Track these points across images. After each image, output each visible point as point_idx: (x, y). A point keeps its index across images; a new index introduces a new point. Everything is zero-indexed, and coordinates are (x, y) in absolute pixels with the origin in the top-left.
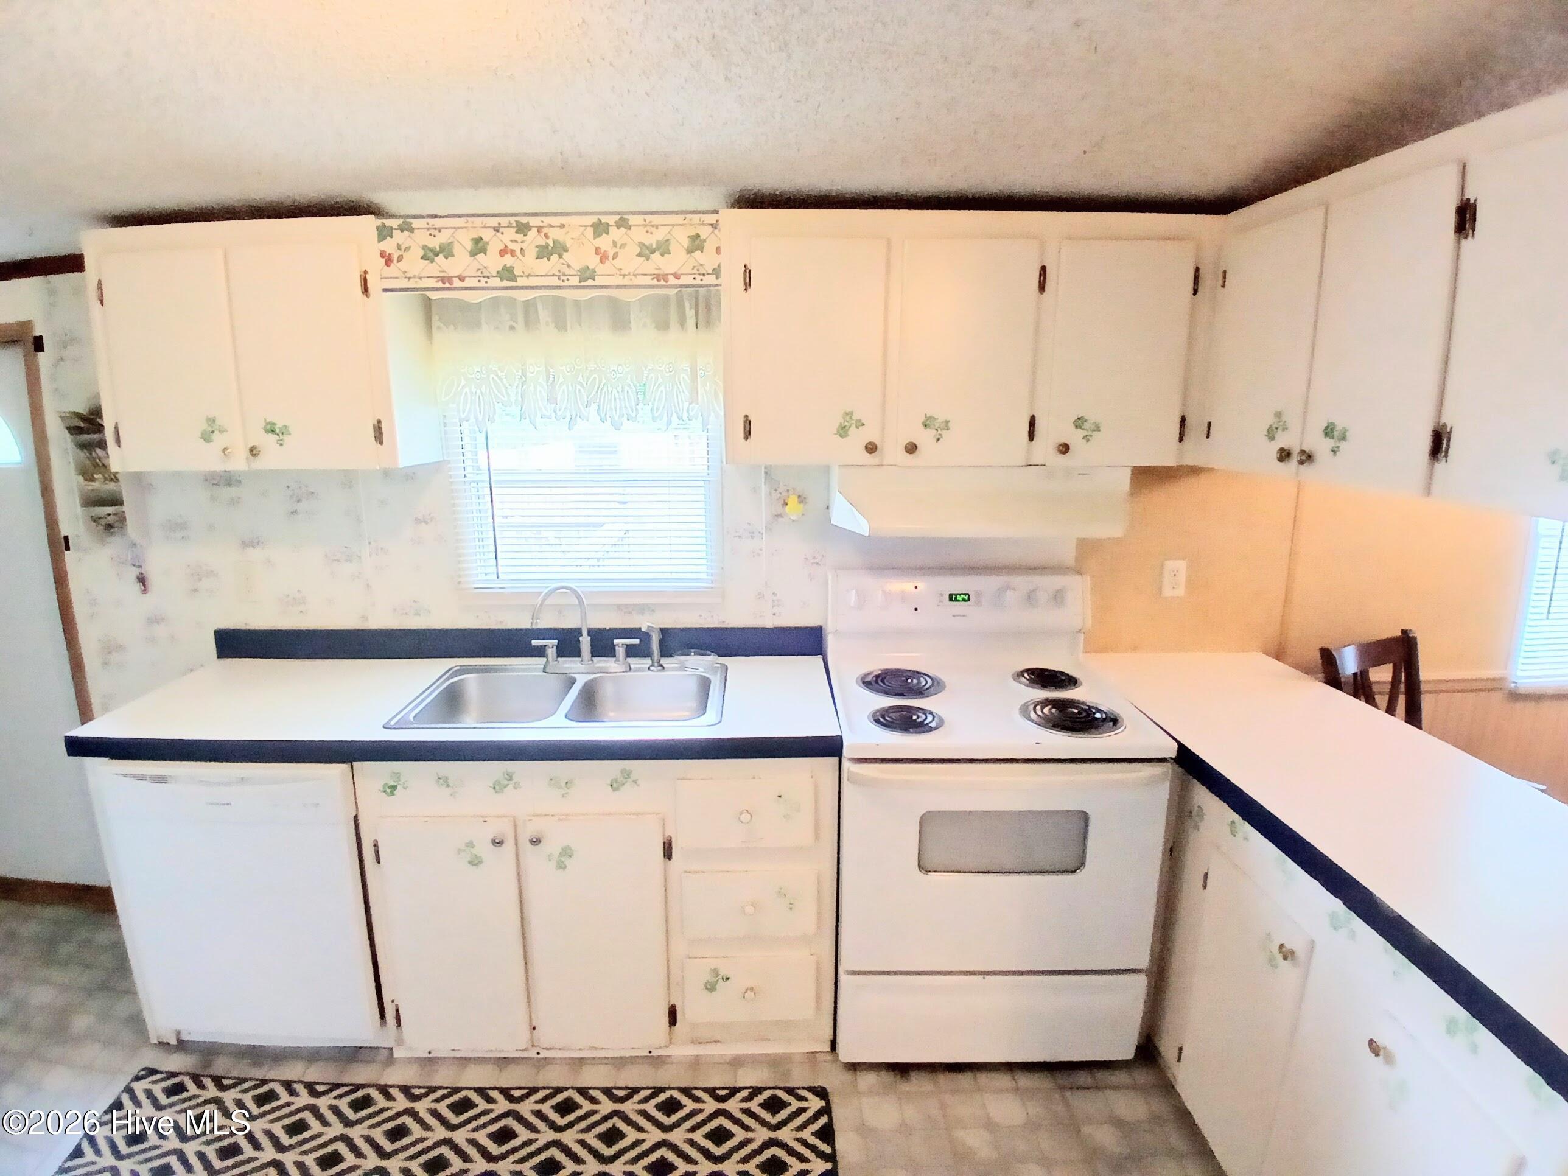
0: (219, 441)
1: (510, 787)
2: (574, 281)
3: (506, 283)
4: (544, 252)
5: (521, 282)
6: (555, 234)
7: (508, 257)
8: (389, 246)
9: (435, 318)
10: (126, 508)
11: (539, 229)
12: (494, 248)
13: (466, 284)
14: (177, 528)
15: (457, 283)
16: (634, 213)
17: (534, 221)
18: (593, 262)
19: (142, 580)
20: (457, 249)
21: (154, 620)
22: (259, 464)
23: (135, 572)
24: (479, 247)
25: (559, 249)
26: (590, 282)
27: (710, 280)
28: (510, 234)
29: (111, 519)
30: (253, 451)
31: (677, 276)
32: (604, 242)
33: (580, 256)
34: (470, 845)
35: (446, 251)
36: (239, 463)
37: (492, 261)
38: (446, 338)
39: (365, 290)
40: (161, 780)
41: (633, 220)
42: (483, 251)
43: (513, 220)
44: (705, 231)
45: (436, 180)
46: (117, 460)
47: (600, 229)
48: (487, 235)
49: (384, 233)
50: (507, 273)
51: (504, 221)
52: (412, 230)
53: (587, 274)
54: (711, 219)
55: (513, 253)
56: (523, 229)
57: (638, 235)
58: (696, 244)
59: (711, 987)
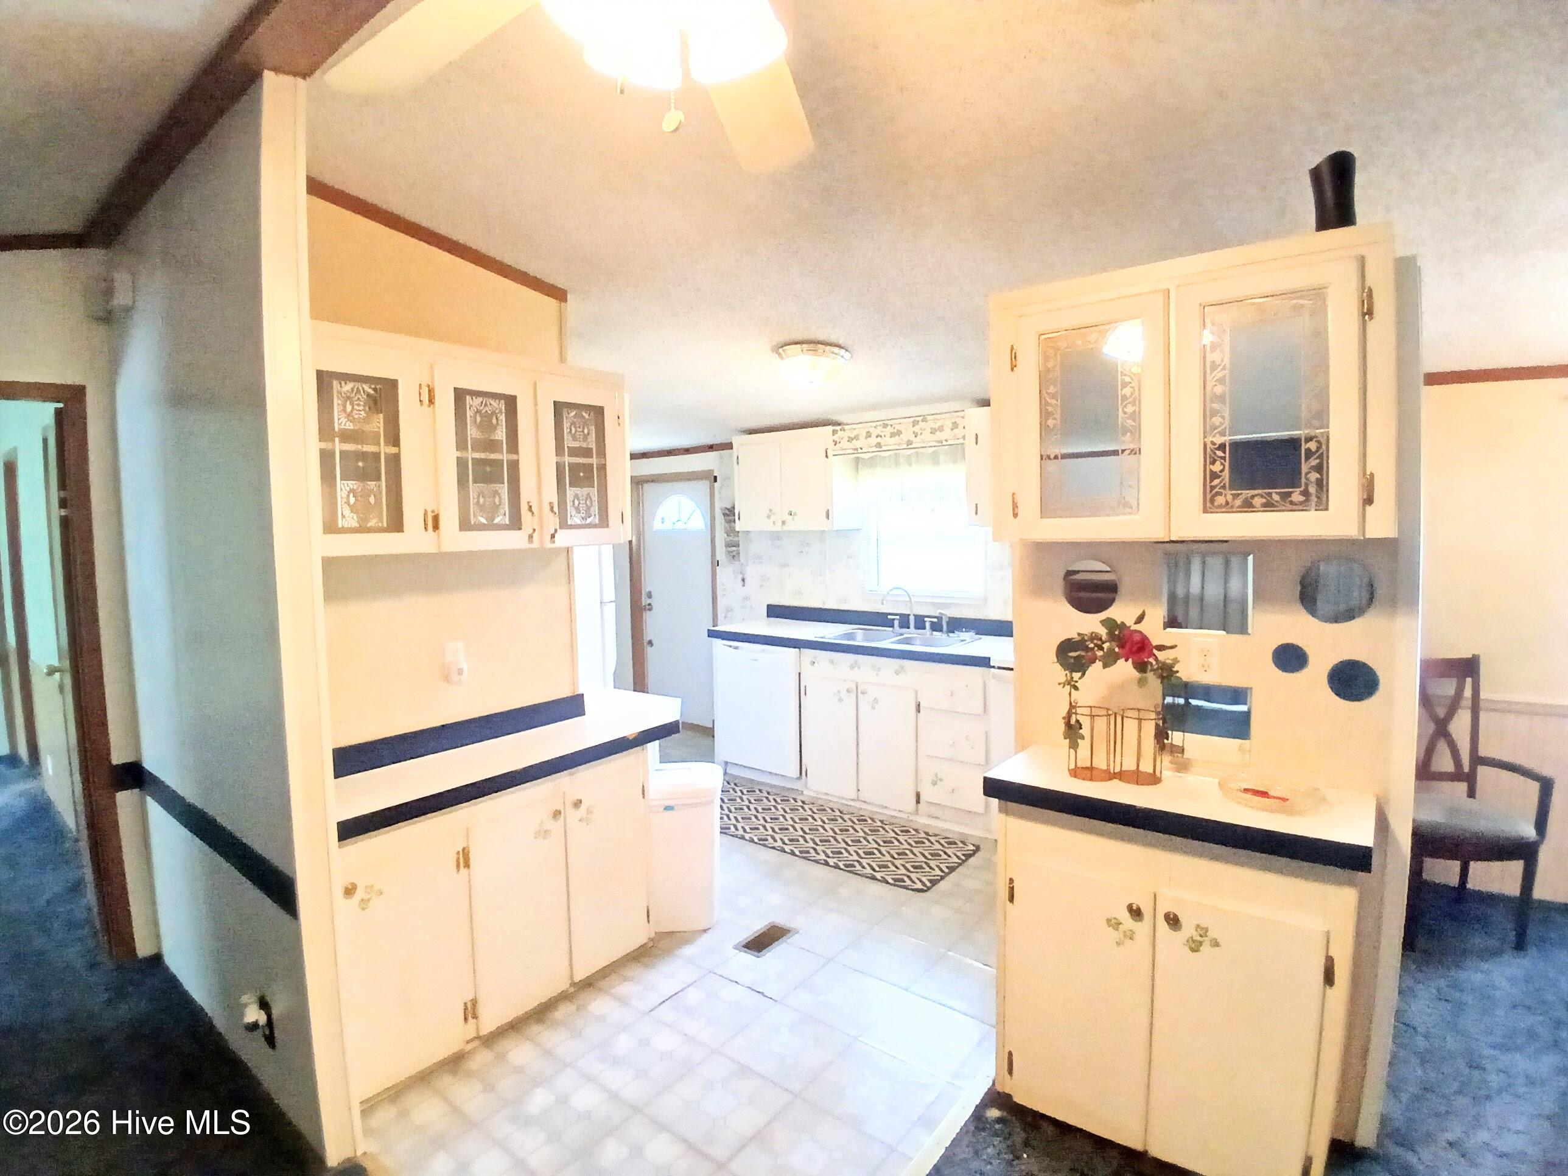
0: (773, 518)
1: (856, 668)
2: (905, 446)
3: (878, 449)
4: (893, 435)
5: (884, 448)
6: (898, 427)
7: (879, 438)
8: (836, 438)
9: (860, 466)
10: (741, 548)
11: (891, 425)
12: (874, 436)
13: (863, 451)
14: (758, 558)
15: (860, 451)
16: (928, 415)
17: (890, 423)
18: (912, 437)
19: (743, 580)
20: (860, 437)
21: (746, 599)
22: (786, 528)
23: (741, 576)
24: (869, 435)
25: (899, 433)
26: (910, 446)
27: (961, 441)
28: (880, 428)
29: (734, 553)
30: (784, 523)
31: (946, 441)
32: (917, 429)
33: (907, 435)
34: (839, 692)
35: (856, 438)
36: (778, 527)
37: (873, 440)
38: (864, 473)
39: (827, 456)
40: (736, 648)
41: (929, 418)
42: (870, 436)
43: (881, 423)
44: (958, 420)
45: (852, 411)
46: (739, 526)
47: (915, 423)
48: (872, 430)
49: (834, 432)
50: (879, 445)
51: (878, 423)
52: (844, 430)
53: (909, 443)
54: (961, 414)
55: (881, 436)
56: (885, 426)
57: (931, 424)
58: (955, 426)
59: (934, 783)
